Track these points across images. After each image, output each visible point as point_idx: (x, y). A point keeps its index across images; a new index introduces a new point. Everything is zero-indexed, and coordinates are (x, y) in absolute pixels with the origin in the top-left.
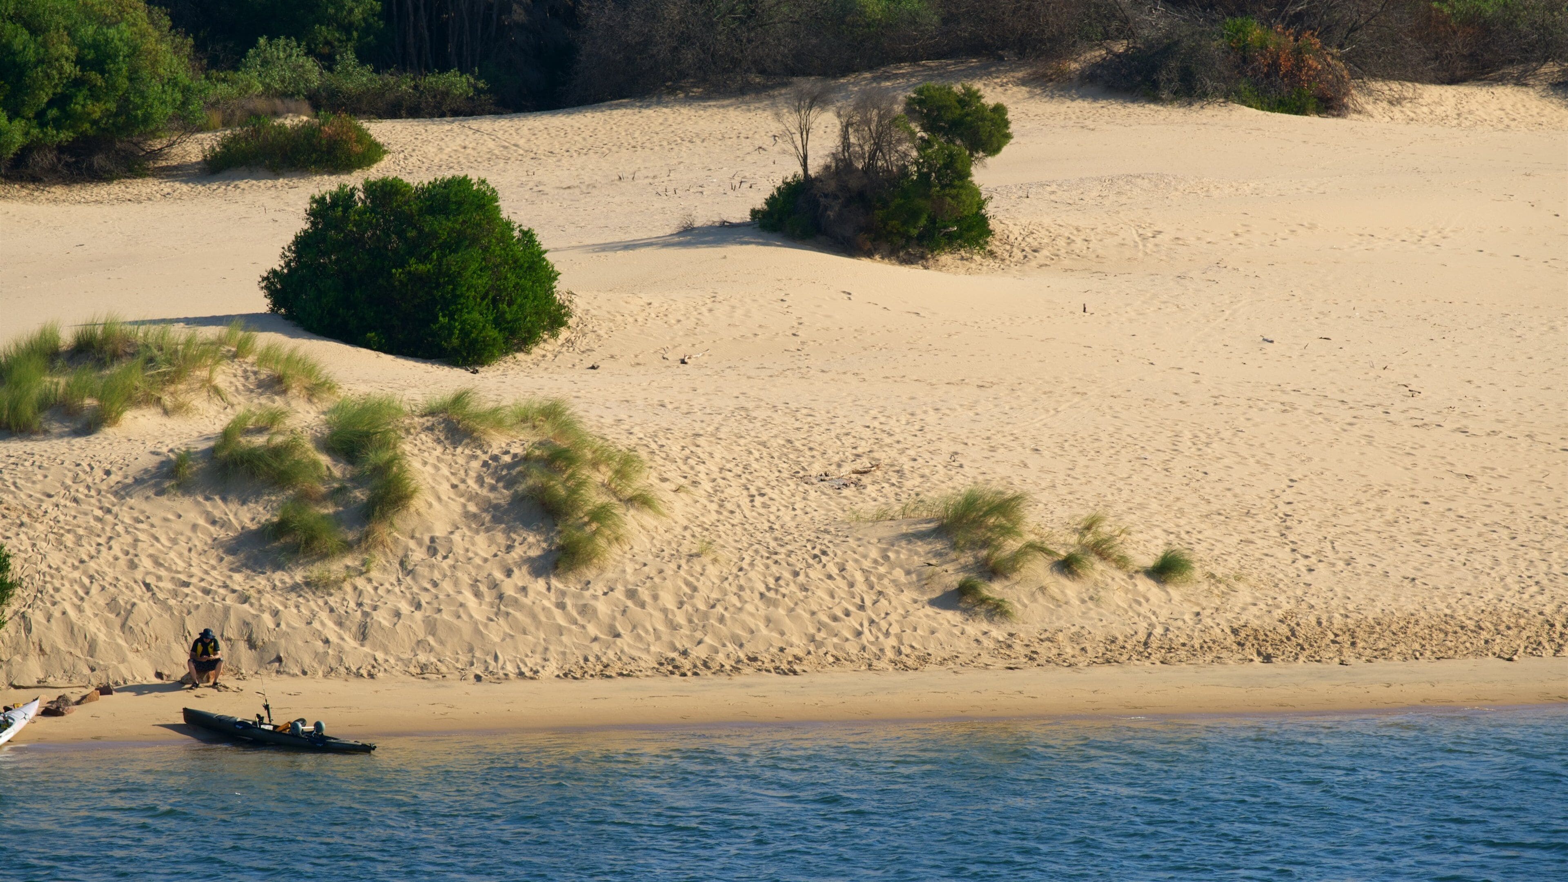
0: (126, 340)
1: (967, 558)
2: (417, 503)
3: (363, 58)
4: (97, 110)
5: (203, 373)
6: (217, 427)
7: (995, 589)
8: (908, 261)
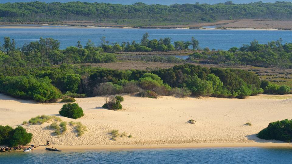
0: (45, 116)
1: (113, 136)
2: (67, 130)
3: (76, 93)
4: (52, 97)
5: (51, 119)
6: (51, 124)
7: (115, 138)
8: (115, 110)
